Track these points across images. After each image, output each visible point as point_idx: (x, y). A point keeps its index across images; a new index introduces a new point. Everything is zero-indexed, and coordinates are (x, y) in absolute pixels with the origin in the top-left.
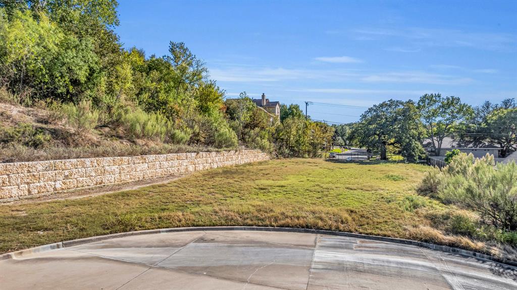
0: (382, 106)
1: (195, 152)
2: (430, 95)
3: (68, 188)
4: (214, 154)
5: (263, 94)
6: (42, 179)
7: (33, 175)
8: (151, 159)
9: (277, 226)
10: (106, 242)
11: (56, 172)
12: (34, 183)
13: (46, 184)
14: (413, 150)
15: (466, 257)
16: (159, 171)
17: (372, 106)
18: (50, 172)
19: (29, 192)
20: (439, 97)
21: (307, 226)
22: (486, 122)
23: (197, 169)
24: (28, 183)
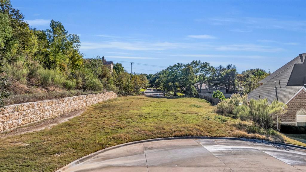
0: (174, 66)
1: (86, 94)
2: (195, 61)
3: (26, 124)
4: (94, 95)
5: (103, 56)
6: (11, 118)
7: (6, 116)
8: (66, 100)
9: (173, 137)
10: (100, 156)
11: (19, 112)
12: (6, 122)
13: (13, 122)
14: (192, 90)
15: (260, 143)
16: (70, 107)
17: (169, 67)
18: (15, 113)
19: (4, 128)
20: (200, 62)
21: (186, 135)
22: (221, 75)
23: (87, 105)
24: (3, 122)
